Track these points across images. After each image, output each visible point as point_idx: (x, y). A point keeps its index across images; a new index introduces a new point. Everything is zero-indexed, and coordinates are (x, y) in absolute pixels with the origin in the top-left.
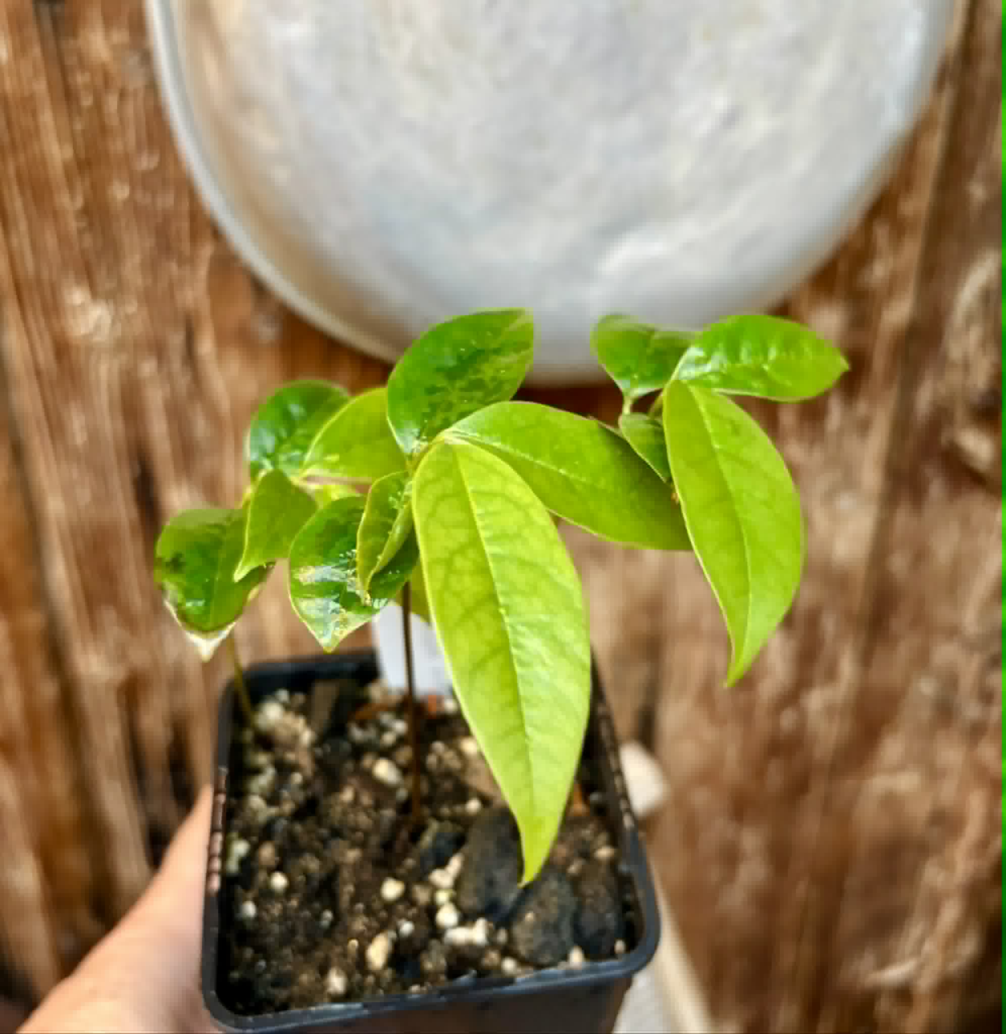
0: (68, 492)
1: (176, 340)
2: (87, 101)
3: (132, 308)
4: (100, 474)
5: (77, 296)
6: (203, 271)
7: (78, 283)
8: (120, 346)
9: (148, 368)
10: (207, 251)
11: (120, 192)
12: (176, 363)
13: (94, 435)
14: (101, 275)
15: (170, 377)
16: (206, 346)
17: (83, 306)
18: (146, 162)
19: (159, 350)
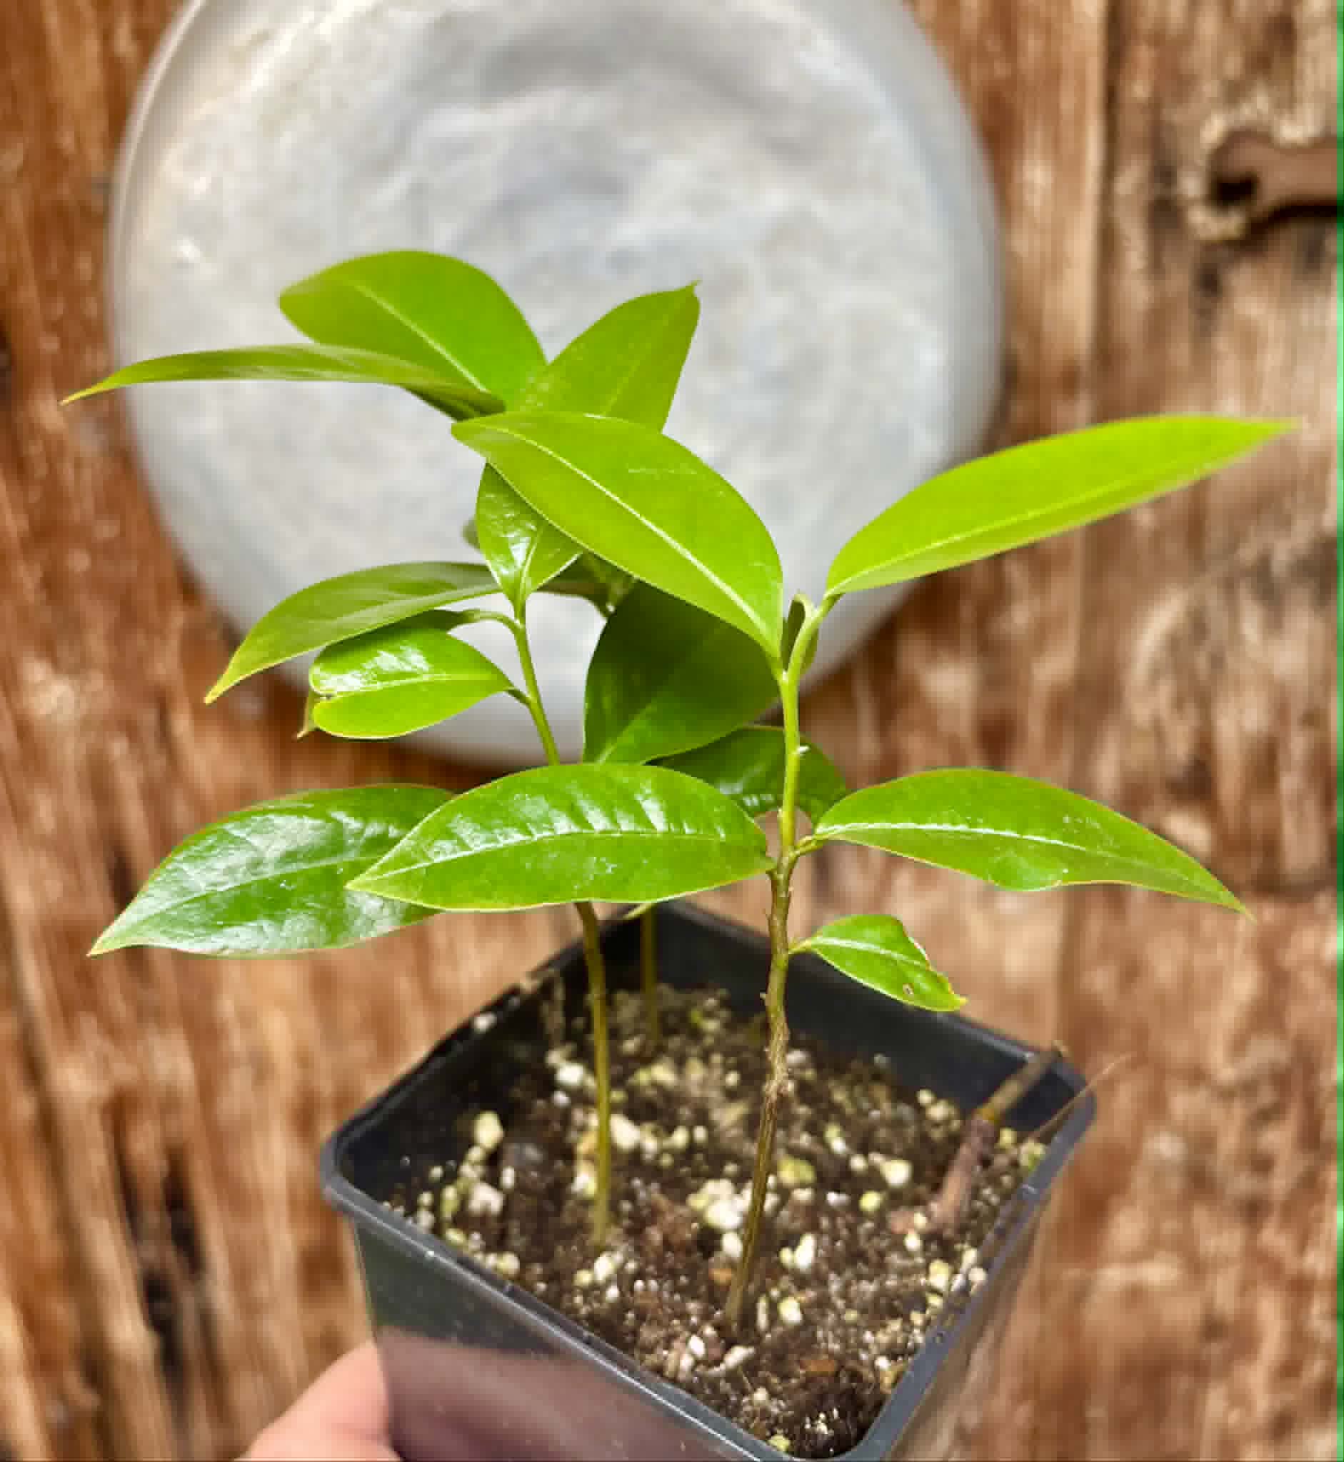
0: (36, 884)
1: (148, 718)
2: (41, 471)
3: (98, 681)
4: (71, 863)
5: (36, 671)
6: (174, 643)
7: (39, 657)
8: (85, 724)
9: (118, 748)
10: (178, 619)
11: (79, 562)
12: (151, 744)
13: (63, 821)
14: (63, 652)
15: (143, 759)
16: (182, 724)
17: (43, 683)
18: (106, 530)
19: (131, 730)
